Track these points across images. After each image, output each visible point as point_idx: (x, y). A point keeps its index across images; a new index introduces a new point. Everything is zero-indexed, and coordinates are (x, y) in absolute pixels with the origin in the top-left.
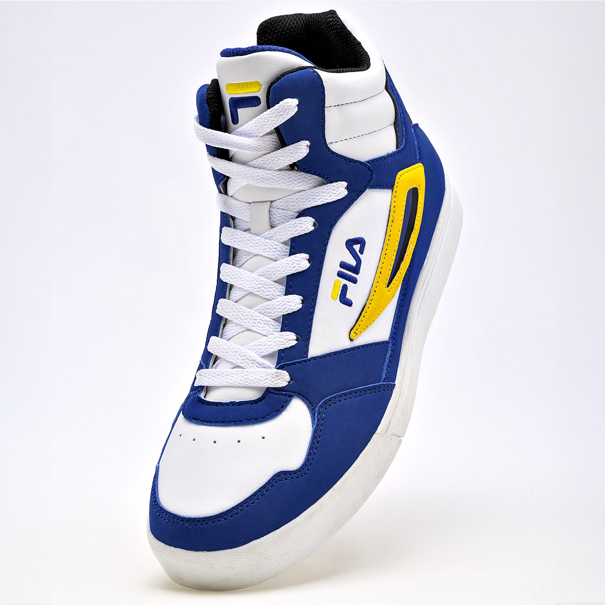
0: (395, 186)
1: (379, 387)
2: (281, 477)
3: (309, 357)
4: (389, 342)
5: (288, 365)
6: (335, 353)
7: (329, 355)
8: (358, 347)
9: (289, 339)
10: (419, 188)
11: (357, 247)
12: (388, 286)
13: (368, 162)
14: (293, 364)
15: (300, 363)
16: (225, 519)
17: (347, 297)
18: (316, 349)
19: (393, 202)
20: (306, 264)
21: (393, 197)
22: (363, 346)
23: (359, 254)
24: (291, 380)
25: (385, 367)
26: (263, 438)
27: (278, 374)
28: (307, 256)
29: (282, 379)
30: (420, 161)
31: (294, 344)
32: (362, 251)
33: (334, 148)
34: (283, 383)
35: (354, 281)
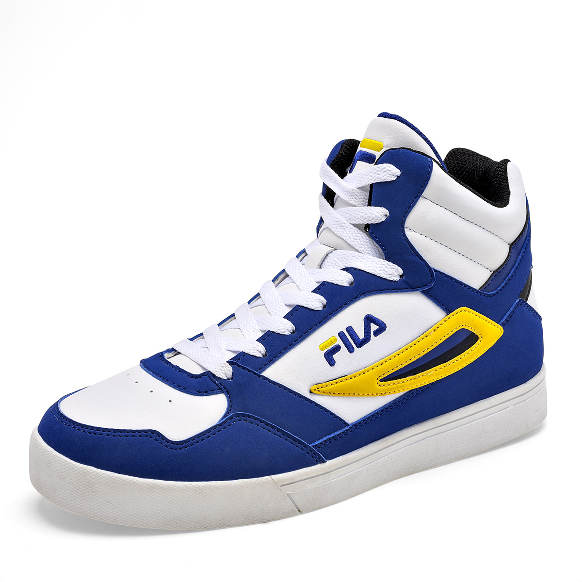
0: (452, 314)
1: (305, 446)
2: (153, 435)
3: (262, 374)
4: (348, 425)
5: (239, 366)
6: (286, 388)
7: (280, 386)
8: (312, 402)
9: (258, 350)
10: (480, 339)
11: (374, 327)
12: (381, 381)
13: (436, 271)
14: (243, 368)
15: (249, 371)
16: (84, 431)
17: (333, 356)
18: (272, 373)
19: (440, 323)
20: (318, 306)
21: (444, 319)
22: (317, 405)
23: (372, 333)
24: (232, 379)
25: (325, 438)
26: (170, 401)
27: (224, 365)
28: (325, 301)
29: (224, 372)
30: (503, 325)
31: (257, 356)
32: (377, 333)
33: (410, 234)
34: (222, 375)
35: (351, 350)
